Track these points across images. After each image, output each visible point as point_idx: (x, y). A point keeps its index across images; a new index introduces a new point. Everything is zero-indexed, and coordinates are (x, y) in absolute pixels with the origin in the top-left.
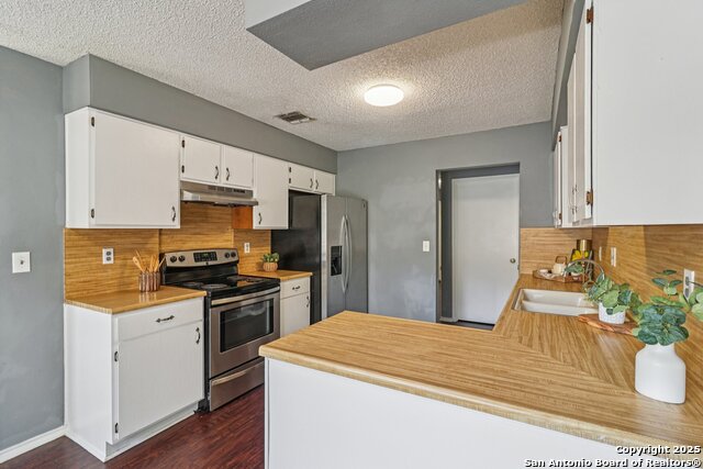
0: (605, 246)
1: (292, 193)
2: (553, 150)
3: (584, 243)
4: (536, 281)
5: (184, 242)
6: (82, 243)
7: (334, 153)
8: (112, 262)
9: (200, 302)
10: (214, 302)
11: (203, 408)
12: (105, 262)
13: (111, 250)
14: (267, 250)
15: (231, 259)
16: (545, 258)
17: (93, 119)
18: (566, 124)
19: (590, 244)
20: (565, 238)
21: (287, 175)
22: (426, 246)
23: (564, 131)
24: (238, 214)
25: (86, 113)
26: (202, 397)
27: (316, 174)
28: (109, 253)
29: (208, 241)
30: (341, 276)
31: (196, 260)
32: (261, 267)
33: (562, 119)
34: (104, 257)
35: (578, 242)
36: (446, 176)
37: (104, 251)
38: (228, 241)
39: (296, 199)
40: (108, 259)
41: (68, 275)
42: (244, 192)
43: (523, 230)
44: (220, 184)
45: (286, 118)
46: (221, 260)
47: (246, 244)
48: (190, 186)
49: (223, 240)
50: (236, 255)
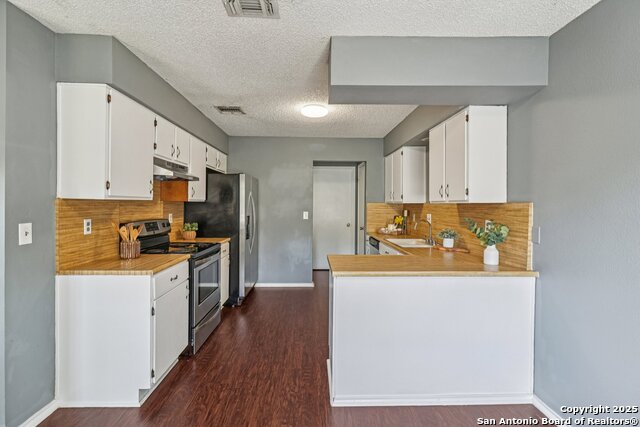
1: (209, 171)
2: (386, 156)
3: (406, 212)
5: (133, 213)
6: (71, 213)
8: (90, 232)
9: (187, 264)
11: (185, 355)
12: (86, 232)
13: (90, 221)
14: (181, 219)
15: (167, 229)
16: (382, 221)
17: (109, 96)
20: (391, 210)
21: (205, 154)
22: (306, 215)
23: (408, 150)
24: (169, 187)
26: (187, 343)
27: (219, 155)
28: (88, 224)
29: (147, 212)
30: (249, 240)
31: (148, 230)
32: (179, 235)
34: (85, 227)
37: (85, 222)
38: (158, 212)
40: (88, 229)
41: (60, 246)
42: (184, 168)
43: (368, 204)
44: (173, 160)
45: (222, 109)
46: (161, 230)
47: (170, 215)
48: (158, 162)
49: (157, 213)
50: (169, 225)
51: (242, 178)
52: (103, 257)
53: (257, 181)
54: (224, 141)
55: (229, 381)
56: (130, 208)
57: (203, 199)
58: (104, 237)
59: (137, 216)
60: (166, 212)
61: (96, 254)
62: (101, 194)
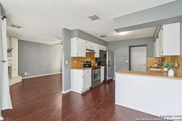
0: (165, 60)
1: (100, 51)
2: (154, 42)
3: (160, 60)
4: (151, 67)
6: (73, 59)
7: (106, 42)
8: (76, 63)
9: (91, 70)
10: (93, 70)
11: (91, 88)
14: (95, 62)
15: (91, 63)
16: (153, 63)
18: (158, 38)
19: (162, 60)
20: (156, 59)
21: (99, 47)
22: (127, 61)
23: (157, 40)
24: (91, 54)
25: (76, 38)
26: (91, 86)
27: (103, 47)
30: (110, 67)
31: (86, 63)
33: (157, 37)
35: (159, 60)
36: (130, 47)
37: (75, 61)
39: (101, 52)
41: (71, 65)
42: (94, 51)
43: (147, 58)
44: (91, 49)
45: (102, 37)
46: (89, 63)
47: (92, 60)
48: (87, 50)
49: (89, 60)
50: (91, 62)
51: (107, 52)
52: (78, 67)
53: (113, 52)
54: (105, 43)
55: (97, 94)
56: (83, 59)
57: (99, 57)
58: (78, 64)
59: (85, 60)
60: (91, 60)
61: (77, 67)
62: (76, 56)
